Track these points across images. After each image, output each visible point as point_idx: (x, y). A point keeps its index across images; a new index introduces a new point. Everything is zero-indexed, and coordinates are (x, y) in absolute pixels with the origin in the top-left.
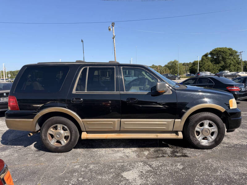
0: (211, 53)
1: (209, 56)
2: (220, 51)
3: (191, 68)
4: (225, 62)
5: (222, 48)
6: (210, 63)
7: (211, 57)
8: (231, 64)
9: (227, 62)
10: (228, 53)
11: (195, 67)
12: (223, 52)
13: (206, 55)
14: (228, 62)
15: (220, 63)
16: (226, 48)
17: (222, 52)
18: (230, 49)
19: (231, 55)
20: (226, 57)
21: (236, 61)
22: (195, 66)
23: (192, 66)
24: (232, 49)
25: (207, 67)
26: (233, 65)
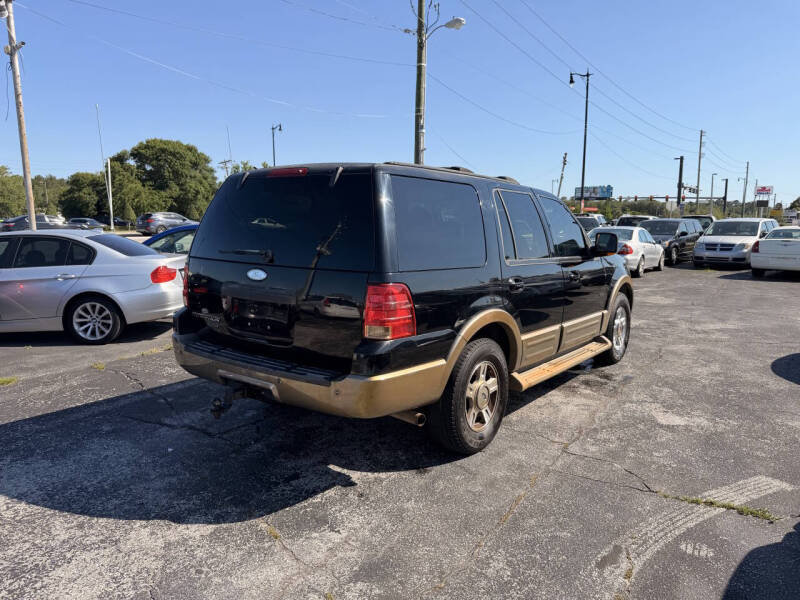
0: (136, 154)
1: (132, 162)
2: (163, 151)
3: (64, 195)
4: (181, 185)
5: (169, 142)
6: (138, 185)
7: (138, 167)
8: (197, 192)
9: (187, 186)
10: (188, 158)
11: (81, 194)
12: (174, 154)
13: (120, 159)
14: (191, 187)
15: (167, 186)
16: (179, 144)
17: (171, 154)
18: (191, 149)
19: (195, 165)
20: (184, 170)
21: (211, 186)
22: (80, 190)
23: (70, 191)
24: (196, 151)
25: (132, 196)
26: (204, 197)
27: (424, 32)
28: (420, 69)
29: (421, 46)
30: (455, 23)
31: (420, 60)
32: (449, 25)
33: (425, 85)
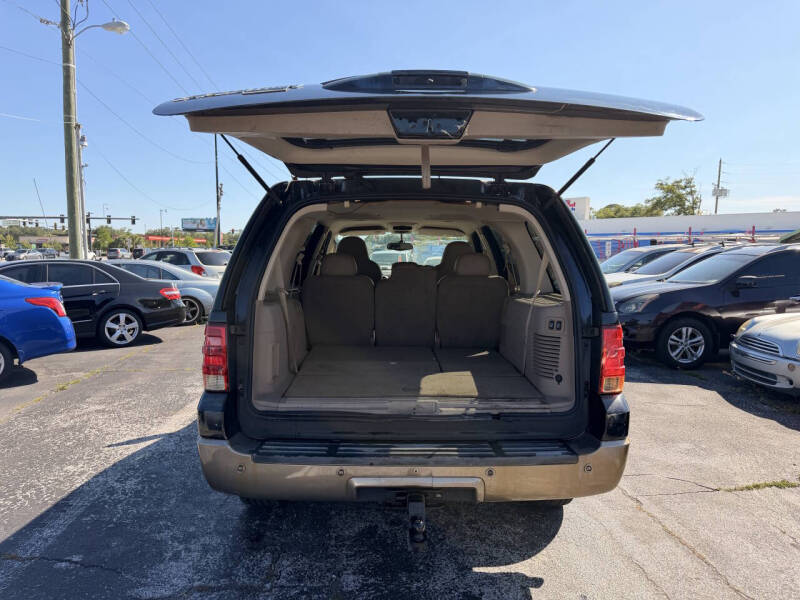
27: (70, 27)
28: (67, 70)
29: (67, 44)
30: (114, 25)
31: (66, 59)
32: (106, 26)
33: (74, 90)
